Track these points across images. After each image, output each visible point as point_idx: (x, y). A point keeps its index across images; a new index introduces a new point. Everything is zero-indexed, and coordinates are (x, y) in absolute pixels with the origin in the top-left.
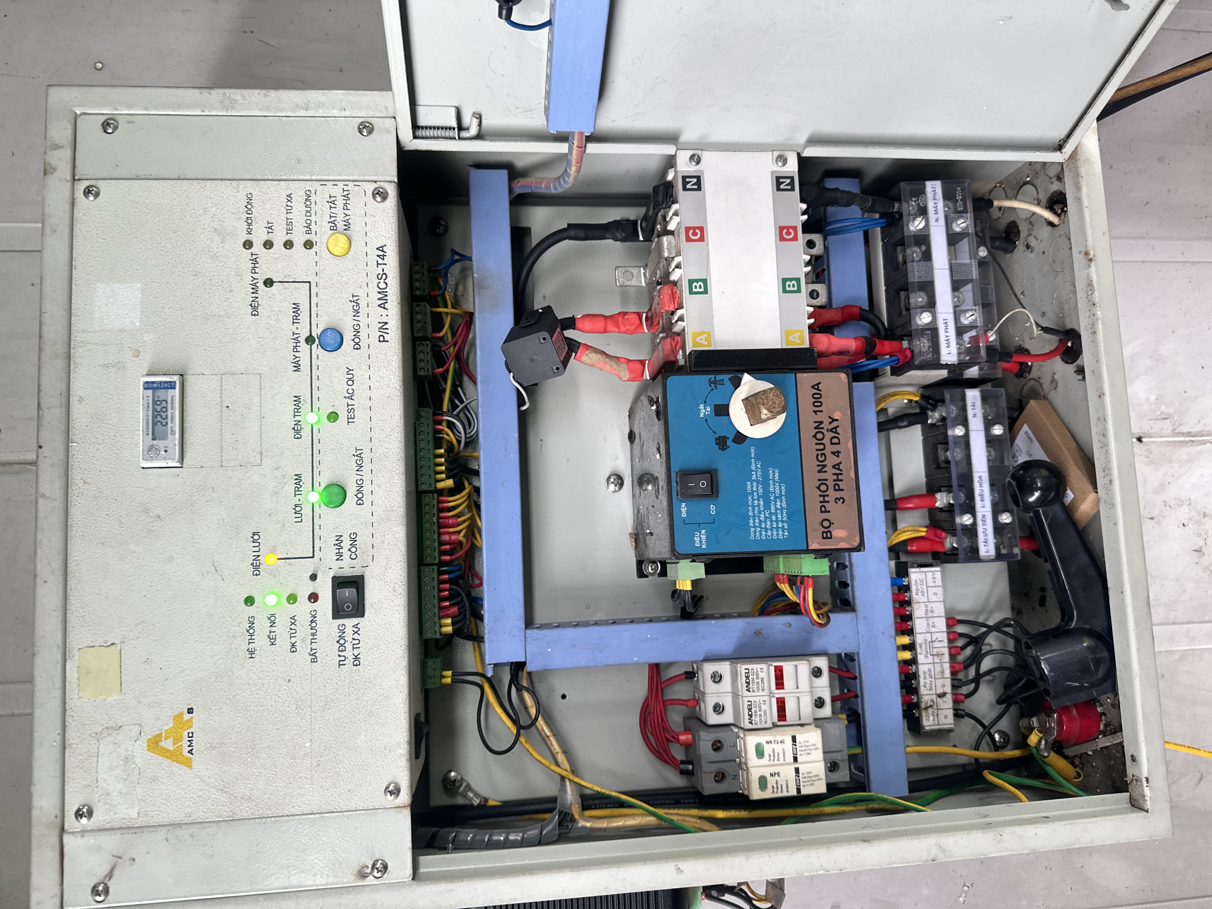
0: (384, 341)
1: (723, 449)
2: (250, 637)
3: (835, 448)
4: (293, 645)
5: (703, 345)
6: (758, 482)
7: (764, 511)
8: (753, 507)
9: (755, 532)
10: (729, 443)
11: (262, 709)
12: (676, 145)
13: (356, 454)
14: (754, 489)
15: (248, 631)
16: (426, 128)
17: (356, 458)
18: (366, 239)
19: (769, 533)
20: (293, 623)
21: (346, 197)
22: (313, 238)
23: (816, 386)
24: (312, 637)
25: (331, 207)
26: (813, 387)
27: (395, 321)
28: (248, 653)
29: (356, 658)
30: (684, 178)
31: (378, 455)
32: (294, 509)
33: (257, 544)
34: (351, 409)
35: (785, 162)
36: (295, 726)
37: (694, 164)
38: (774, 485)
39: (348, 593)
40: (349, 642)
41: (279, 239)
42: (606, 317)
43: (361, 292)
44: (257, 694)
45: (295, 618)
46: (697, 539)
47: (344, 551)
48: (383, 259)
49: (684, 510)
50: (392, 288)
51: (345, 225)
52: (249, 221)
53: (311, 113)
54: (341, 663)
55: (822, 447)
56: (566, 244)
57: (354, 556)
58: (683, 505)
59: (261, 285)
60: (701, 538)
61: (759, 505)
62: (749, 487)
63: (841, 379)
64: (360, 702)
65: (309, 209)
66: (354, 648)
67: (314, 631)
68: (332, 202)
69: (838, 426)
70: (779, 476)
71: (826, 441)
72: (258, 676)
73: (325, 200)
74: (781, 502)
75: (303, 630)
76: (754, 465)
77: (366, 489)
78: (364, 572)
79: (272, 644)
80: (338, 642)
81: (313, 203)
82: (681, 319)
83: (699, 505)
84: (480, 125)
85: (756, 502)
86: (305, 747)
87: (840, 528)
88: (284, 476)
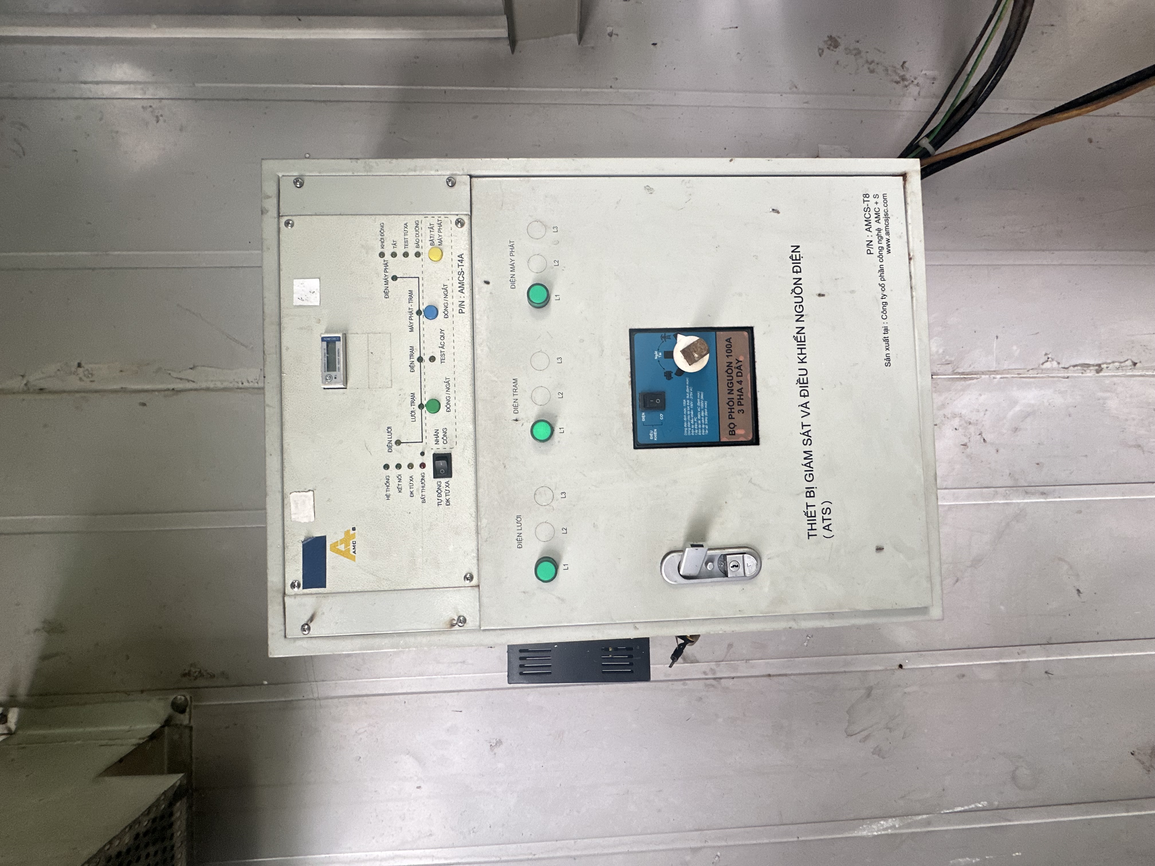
0: (462, 313)
1: (669, 379)
2: (387, 488)
3: (739, 379)
4: (412, 493)
6: (690, 400)
7: (693, 418)
8: (687, 415)
9: (687, 431)
10: (673, 375)
11: (394, 529)
13: (446, 381)
14: (688, 404)
15: (386, 484)
17: (446, 384)
18: (452, 250)
19: (696, 431)
20: (411, 480)
21: (440, 225)
22: (420, 250)
23: (728, 340)
24: (422, 488)
25: (430, 231)
27: (468, 300)
28: (386, 496)
29: (448, 501)
31: (458, 382)
32: (411, 414)
33: (390, 434)
34: (443, 355)
36: (413, 539)
38: (700, 401)
39: (442, 463)
40: (444, 492)
41: (400, 251)
43: (449, 283)
44: (391, 520)
45: (413, 477)
46: (651, 435)
48: (462, 262)
49: (643, 417)
50: (467, 280)
51: (439, 242)
52: (382, 240)
53: (417, 173)
54: (439, 504)
55: (731, 378)
57: (445, 442)
58: (643, 414)
59: (390, 279)
60: (654, 435)
62: (685, 403)
63: (744, 335)
64: (450, 526)
65: (418, 233)
66: (446, 495)
67: (424, 485)
68: (431, 228)
70: (704, 396)
72: (392, 510)
73: (427, 227)
75: (417, 484)
77: (452, 403)
78: (451, 452)
79: (400, 492)
80: (437, 491)
81: (420, 229)
83: (653, 414)
85: (689, 412)
87: (739, 428)
88: (405, 394)
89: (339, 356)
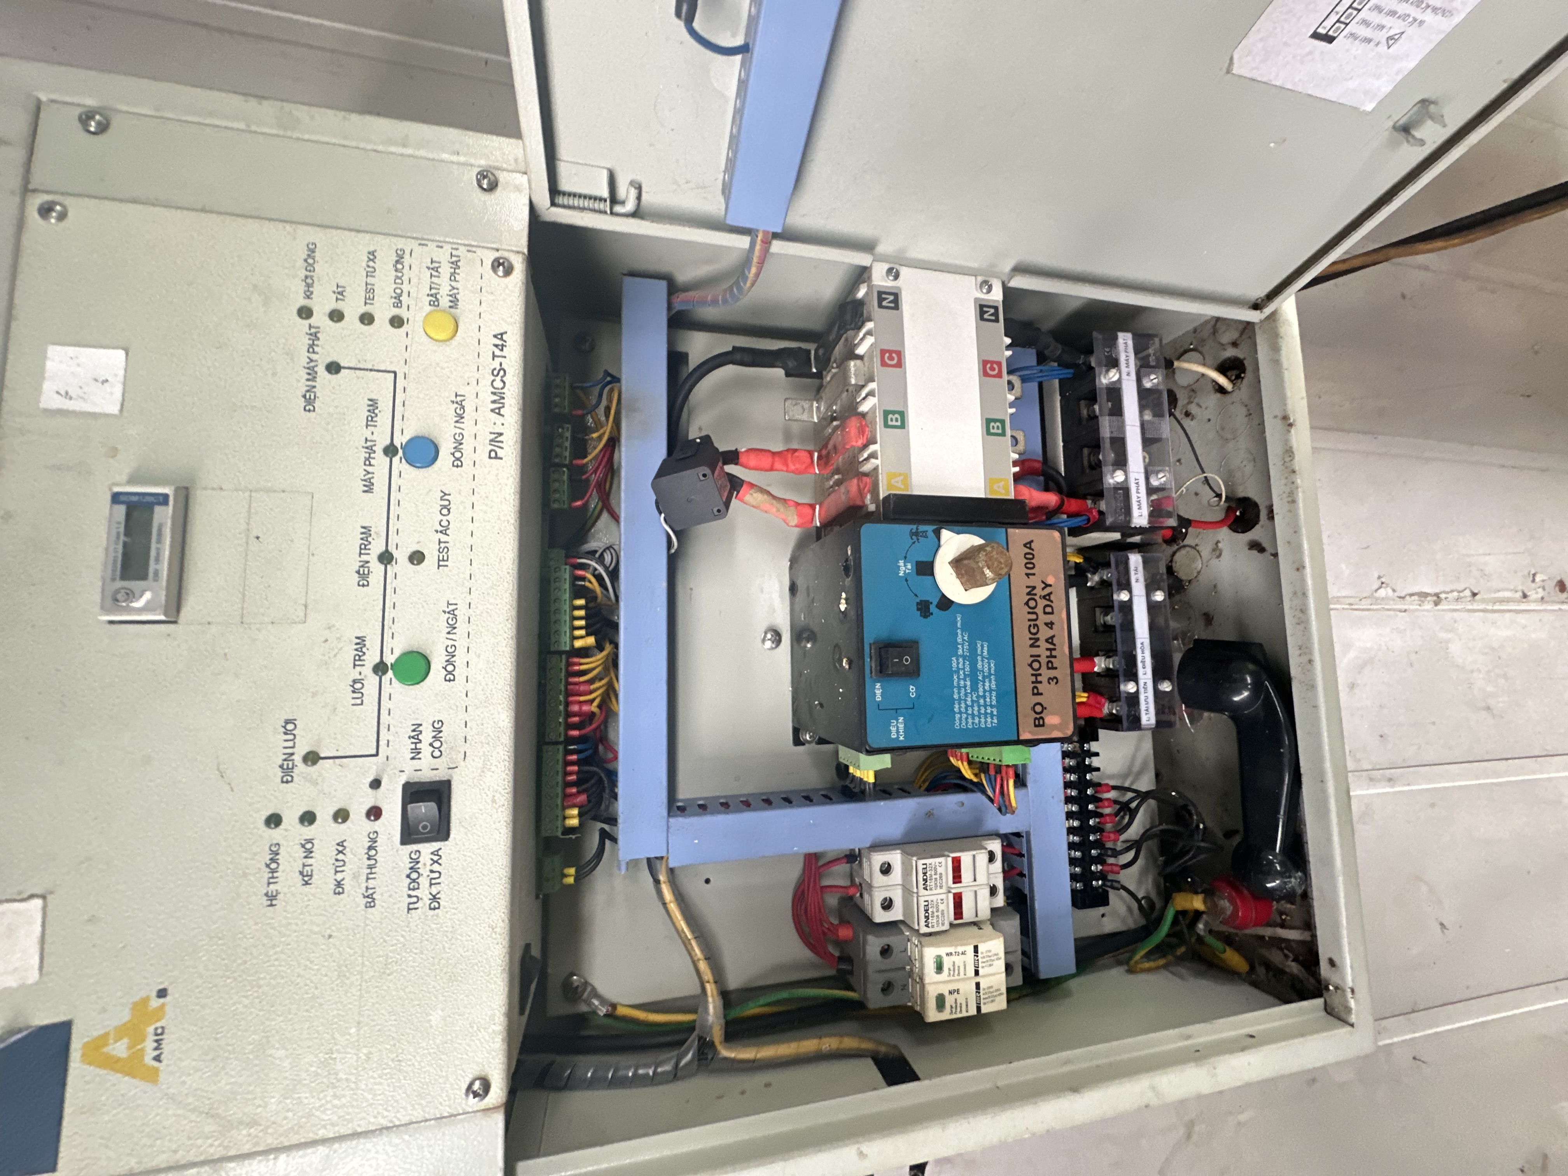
0: (496, 457)
1: (925, 617)
2: (270, 875)
3: (1048, 619)
4: (339, 884)
5: (900, 489)
6: (964, 657)
7: (971, 693)
8: (959, 688)
9: (960, 719)
10: (933, 608)
11: (282, 981)
12: (873, 254)
13: (447, 610)
14: (961, 666)
15: (268, 866)
16: (570, 194)
17: (447, 615)
18: (480, 322)
19: (977, 720)
20: (341, 852)
21: (455, 265)
22: (403, 313)
23: (1028, 545)
24: (369, 871)
25: (431, 275)
26: (1025, 545)
27: (513, 431)
28: (266, 898)
29: (434, 898)
30: (880, 293)
31: (478, 612)
32: (353, 686)
33: (291, 737)
34: (443, 549)
35: (990, 290)
36: (336, 1003)
37: (891, 278)
38: (982, 661)
39: (425, 809)
40: (425, 875)
41: (353, 309)
42: (774, 454)
43: (468, 392)
44: (276, 960)
45: (345, 844)
46: (893, 729)
47: (425, 747)
48: (502, 350)
49: (878, 692)
50: (512, 389)
51: (451, 301)
52: (309, 281)
53: (409, 151)
54: (411, 906)
55: (1034, 617)
56: (729, 371)
57: (437, 753)
58: (878, 685)
59: (321, 370)
60: (898, 727)
61: (965, 686)
62: (954, 665)
63: (1054, 538)
64: (436, 961)
65: (400, 275)
66: (431, 884)
67: (373, 862)
68: (434, 269)
69: (1051, 593)
70: (988, 651)
71: (1039, 610)
72: (280, 932)
73: (424, 265)
74: (990, 682)
75: (356, 859)
76: (960, 636)
77: (459, 660)
78: (451, 776)
79: (307, 883)
80: (408, 876)
81: (407, 267)
82: (873, 455)
83: (896, 685)
84: (639, 198)
85: (962, 682)
86: (350, 1034)
87: (1052, 714)
88: (339, 639)
89: (159, 541)
